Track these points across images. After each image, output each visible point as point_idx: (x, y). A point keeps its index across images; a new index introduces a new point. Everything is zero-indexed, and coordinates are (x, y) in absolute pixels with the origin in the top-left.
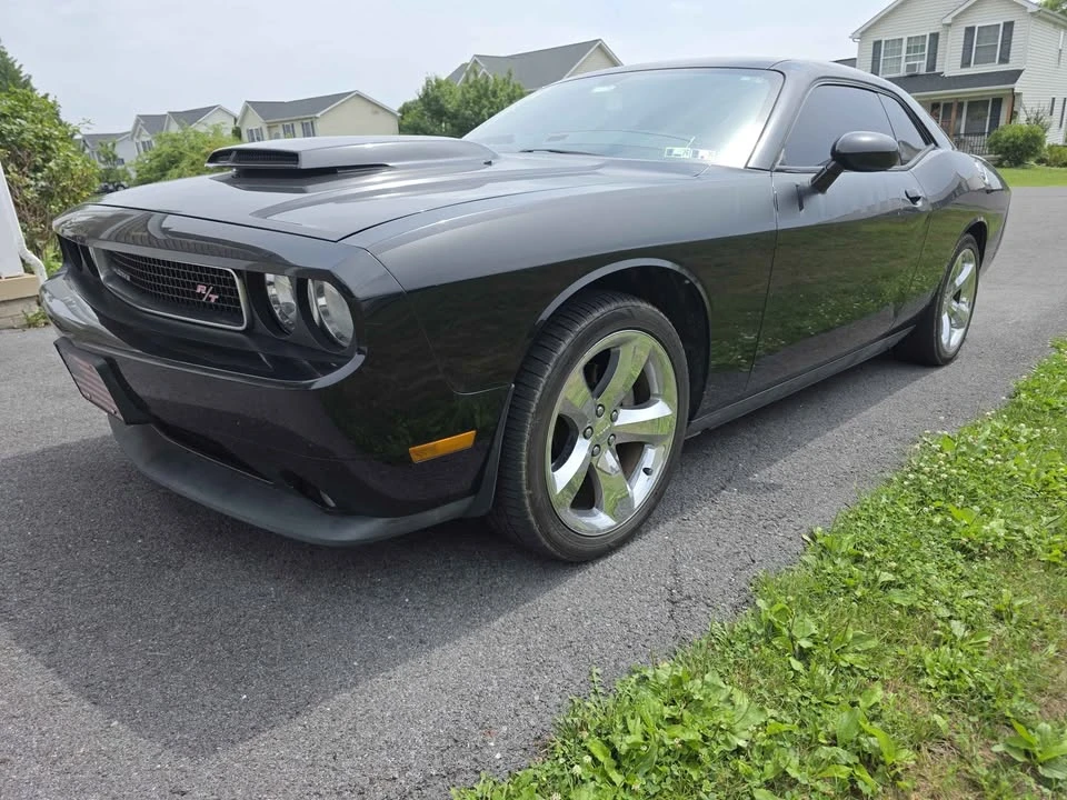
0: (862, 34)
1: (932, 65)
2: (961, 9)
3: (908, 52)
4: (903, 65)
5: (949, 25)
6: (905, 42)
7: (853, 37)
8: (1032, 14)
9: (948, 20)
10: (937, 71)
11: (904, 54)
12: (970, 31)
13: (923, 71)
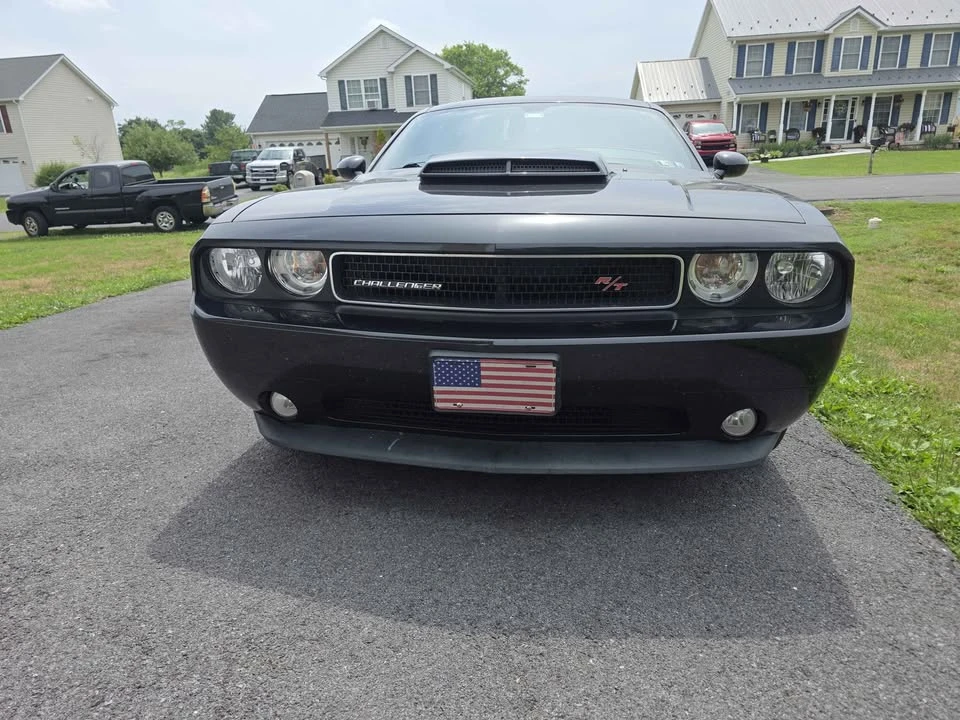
0: (328, 73)
1: (385, 103)
2: (400, 61)
3: (366, 91)
4: (365, 101)
5: (393, 73)
6: (362, 83)
7: (320, 75)
8: (447, 70)
9: (392, 69)
10: (390, 108)
11: (363, 93)
12: (408, 79)
13: (380, 106)
